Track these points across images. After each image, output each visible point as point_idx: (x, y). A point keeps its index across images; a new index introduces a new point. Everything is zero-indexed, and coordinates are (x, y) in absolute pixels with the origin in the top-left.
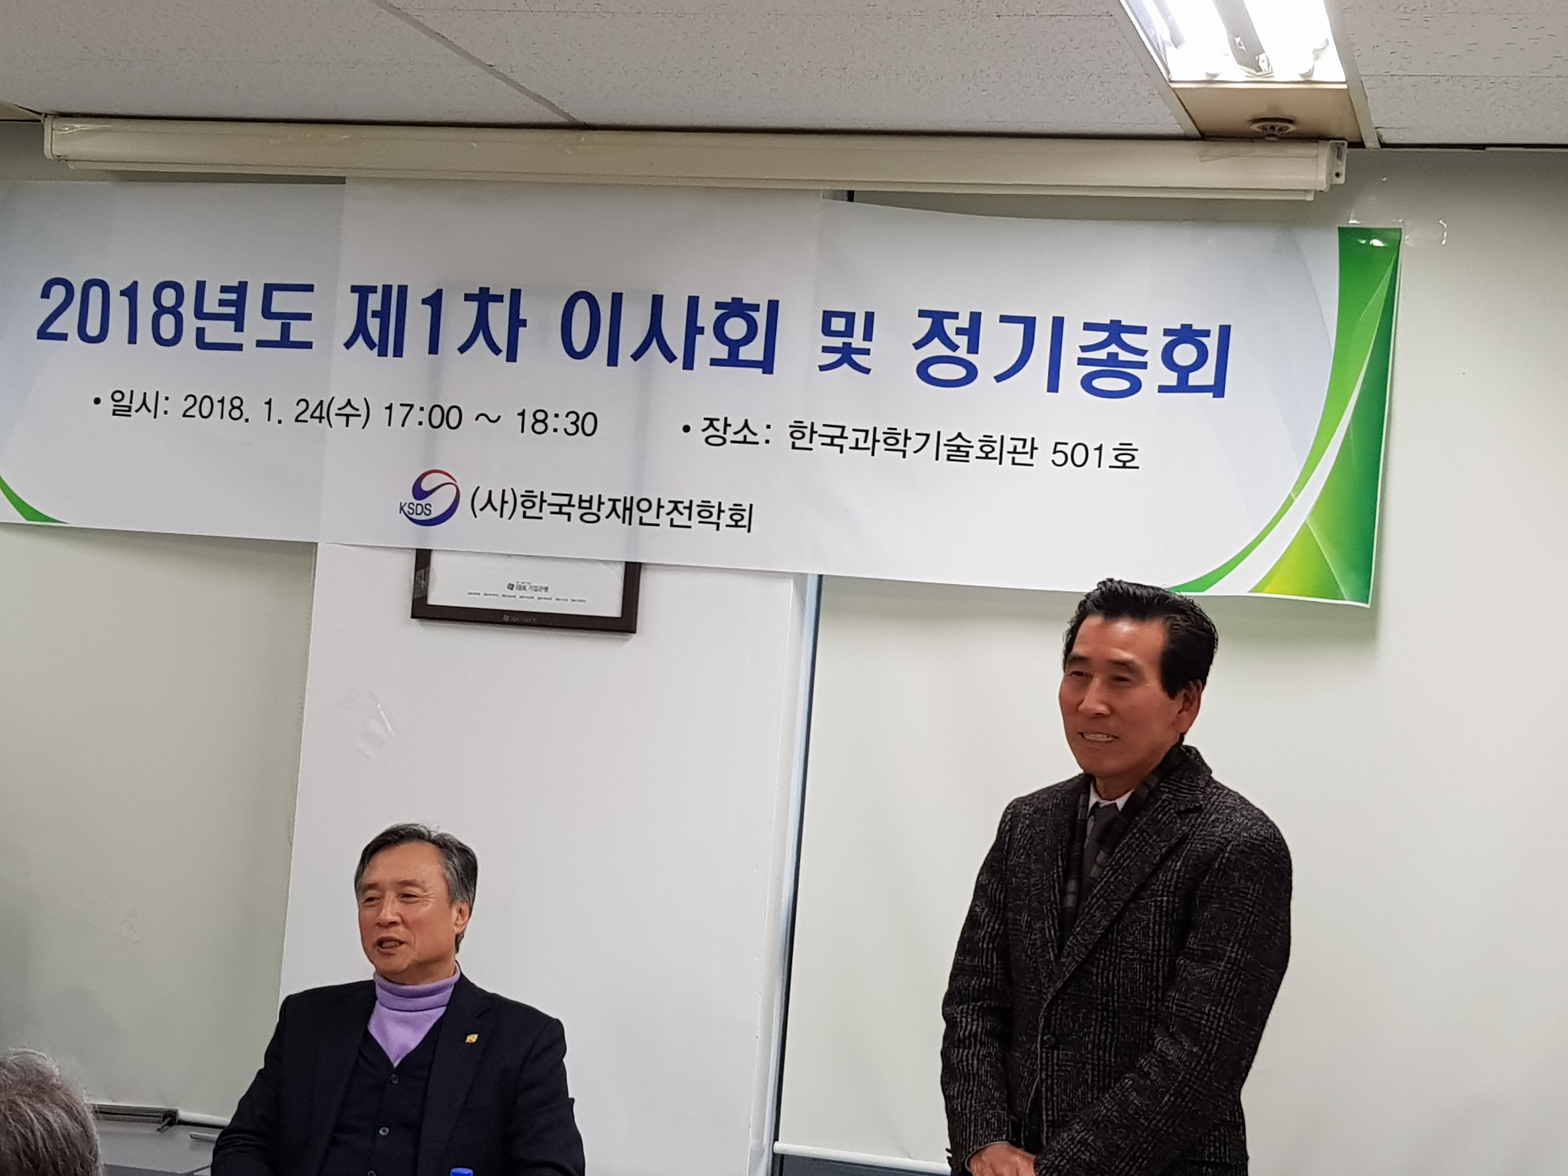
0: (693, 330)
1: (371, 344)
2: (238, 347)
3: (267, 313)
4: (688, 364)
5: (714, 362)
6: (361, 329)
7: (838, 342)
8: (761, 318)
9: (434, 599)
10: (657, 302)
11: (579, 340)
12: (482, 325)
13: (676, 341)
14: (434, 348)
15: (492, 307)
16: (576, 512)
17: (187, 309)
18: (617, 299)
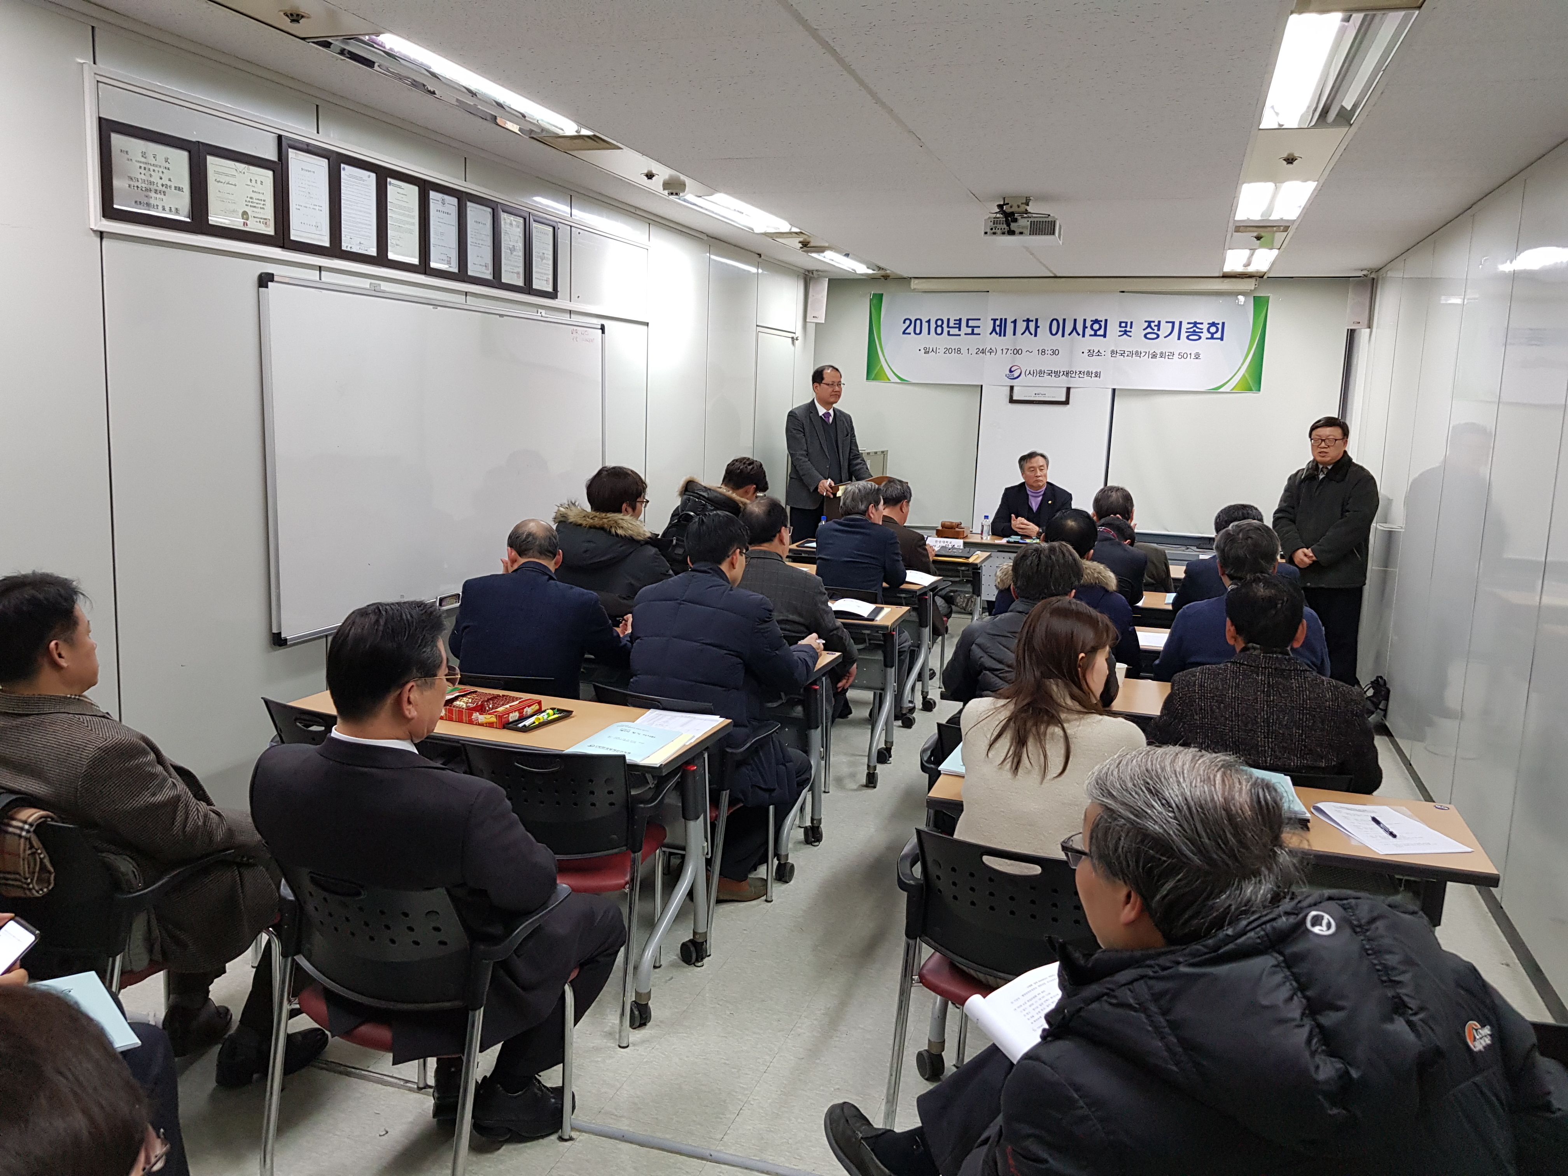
0: (1085, 327)
1: (997, 334)
2: (960, 335)
3: (967, 326)
4: (1084, 336)
5: (1090, 335)
6: (994, 330)
7: (1123, 329)
8: (1103, 324)
9: (1015, 398)
10: (1075, 320)
11: (1054, 331)
12: (1028, 328)
13: (1080, 331)
14: (1014, 334)
15: (1030, 323)
16: (1053, 375)
17: (945, 326)
18: (1064, 320)
